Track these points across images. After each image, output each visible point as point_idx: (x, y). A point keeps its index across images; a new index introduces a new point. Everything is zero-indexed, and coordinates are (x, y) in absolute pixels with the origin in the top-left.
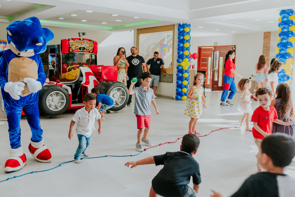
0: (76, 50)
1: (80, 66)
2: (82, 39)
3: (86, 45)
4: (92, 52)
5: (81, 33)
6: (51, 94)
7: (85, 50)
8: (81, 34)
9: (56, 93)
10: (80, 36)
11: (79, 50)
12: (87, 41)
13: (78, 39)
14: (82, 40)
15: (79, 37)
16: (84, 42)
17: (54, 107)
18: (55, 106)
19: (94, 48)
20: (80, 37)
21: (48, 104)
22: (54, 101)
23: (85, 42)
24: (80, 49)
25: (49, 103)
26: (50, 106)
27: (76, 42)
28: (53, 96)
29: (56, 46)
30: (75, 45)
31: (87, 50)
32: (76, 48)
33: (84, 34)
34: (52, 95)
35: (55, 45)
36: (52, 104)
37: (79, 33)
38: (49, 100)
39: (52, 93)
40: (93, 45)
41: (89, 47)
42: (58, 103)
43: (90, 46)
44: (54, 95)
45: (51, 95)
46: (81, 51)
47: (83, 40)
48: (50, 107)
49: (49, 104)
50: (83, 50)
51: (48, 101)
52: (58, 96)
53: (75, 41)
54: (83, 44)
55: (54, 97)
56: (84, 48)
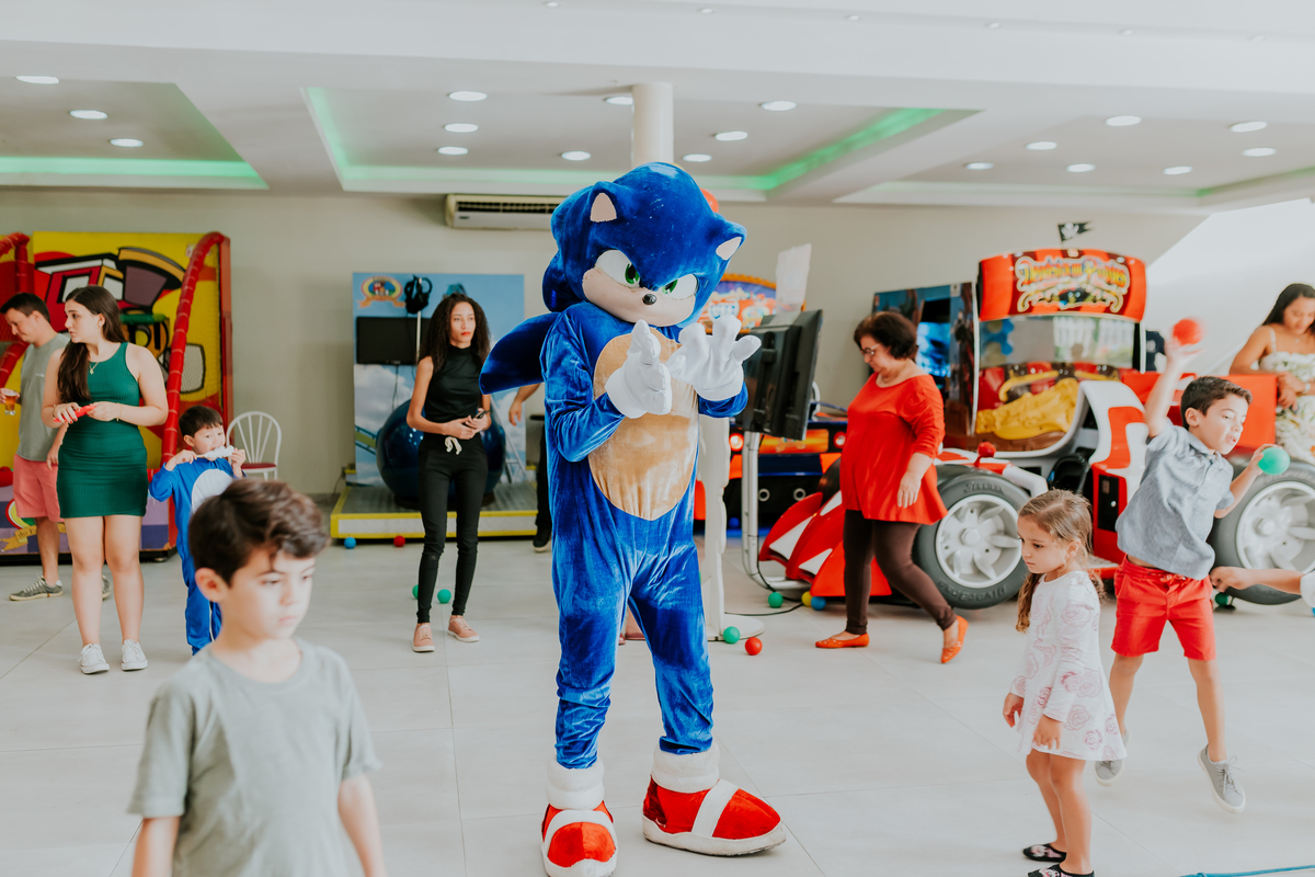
0: (1045, 303)
1: (1062, 377)
2: (1073, 253)
3: (1091, 277)
4: (1122, 312)
5: (1069, 226)
6: (960, 509)
7: (1088, 303)
8: (1070, 231)
9: (977, 505)
10: (1063, 238)
11: (1061, 305)
12: (1098, 259)
13: (1052, 253)
14: (1076, 254)
15: (1059, 246)
16: (1083, 266)
17: (968, 570)
18: (974, 564)
19: (1129, 290)
20: (1065, 246)
21: (942, 555)
22: (968, 538)
23: (1089, 265)
24: (1064, 297)
25: (947, 548)
26: (950, 560)
27: (1048, 266)
28: (963, 517)
29: (953, 290)
30: (1041, 280)
31: (1095, 301)
32: (1048, 297)
33: (1082, 228)
34: (961, 514)
35: (948, 287)
36: (958, 553)
37: (1061, 227)
38: (947, 537)
39: (964, 503)
40: (1126, 279)
41: (1107, 287)
42: (987, 551)
43: (1109, 283)
44: (972, 512)
45: (956, 514)
46: (1069, 310)
47: (1079, 257)
48: (952, 567)
49: (948, 552)
50: (1078, 300)
51: (945, 540)
52: (987, 517)
53: (1043, 263)
54: (1080, 275)
55: (971, 520)
56: (1084, 296)
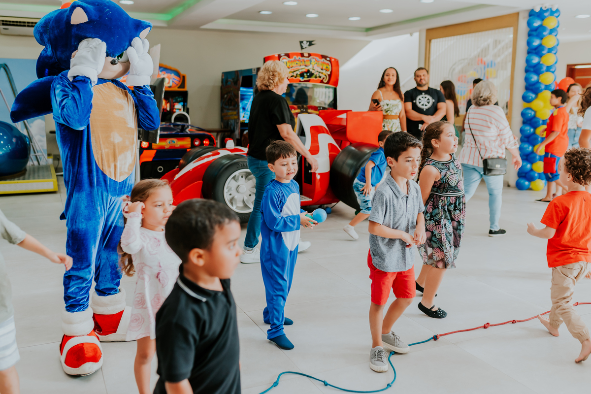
0: (294, 78)
1: (302, 112)
2: (306, 55)
3: (316, 66)
4: (328, 83)
5: (305, 42)
6: (235, 176)
7: (313, 78)
8: (305, 45)
9: (244, 174)
10: (302, 48)
11: (301, 79)
12: (318, 58)
13: (297, 54)
14: (307, 55)
15: (300, 51)
16: (310, 61)
17: (241, 205)
18: (244, 202)
19: (331, 72)
20: (303, 51)
21: (227, 198)
22: (240, 190)
23: (313, 60)
24: (302, 75)
25: (230, 195)
26: (231, 201)
27: (295, 60)
28: (238, 179)
29: (253, 71)
30: (292, 67)
31: (316, 77)
32: (295, 75)
33: (311, 43)
34: (236, 178)
35: (251, 70)
36: (236, 197)
37: (301, 42)
38: (230, 189)
39: (237, 173)
40: (330, 67)
41: (322, 71)
42: (250, 195)
43: (322, 69)
44: (242, 177)
45: (234, 178)
46: (305, 81)
47: (308, 57)
48: (232, 204)
49: (231, 197)
50: (308, 77)
51: (229, 191)
52: (249, 180)
53: (293, 59)
54: (309, 65)
55: (242, 181)
56: (311, 75)
